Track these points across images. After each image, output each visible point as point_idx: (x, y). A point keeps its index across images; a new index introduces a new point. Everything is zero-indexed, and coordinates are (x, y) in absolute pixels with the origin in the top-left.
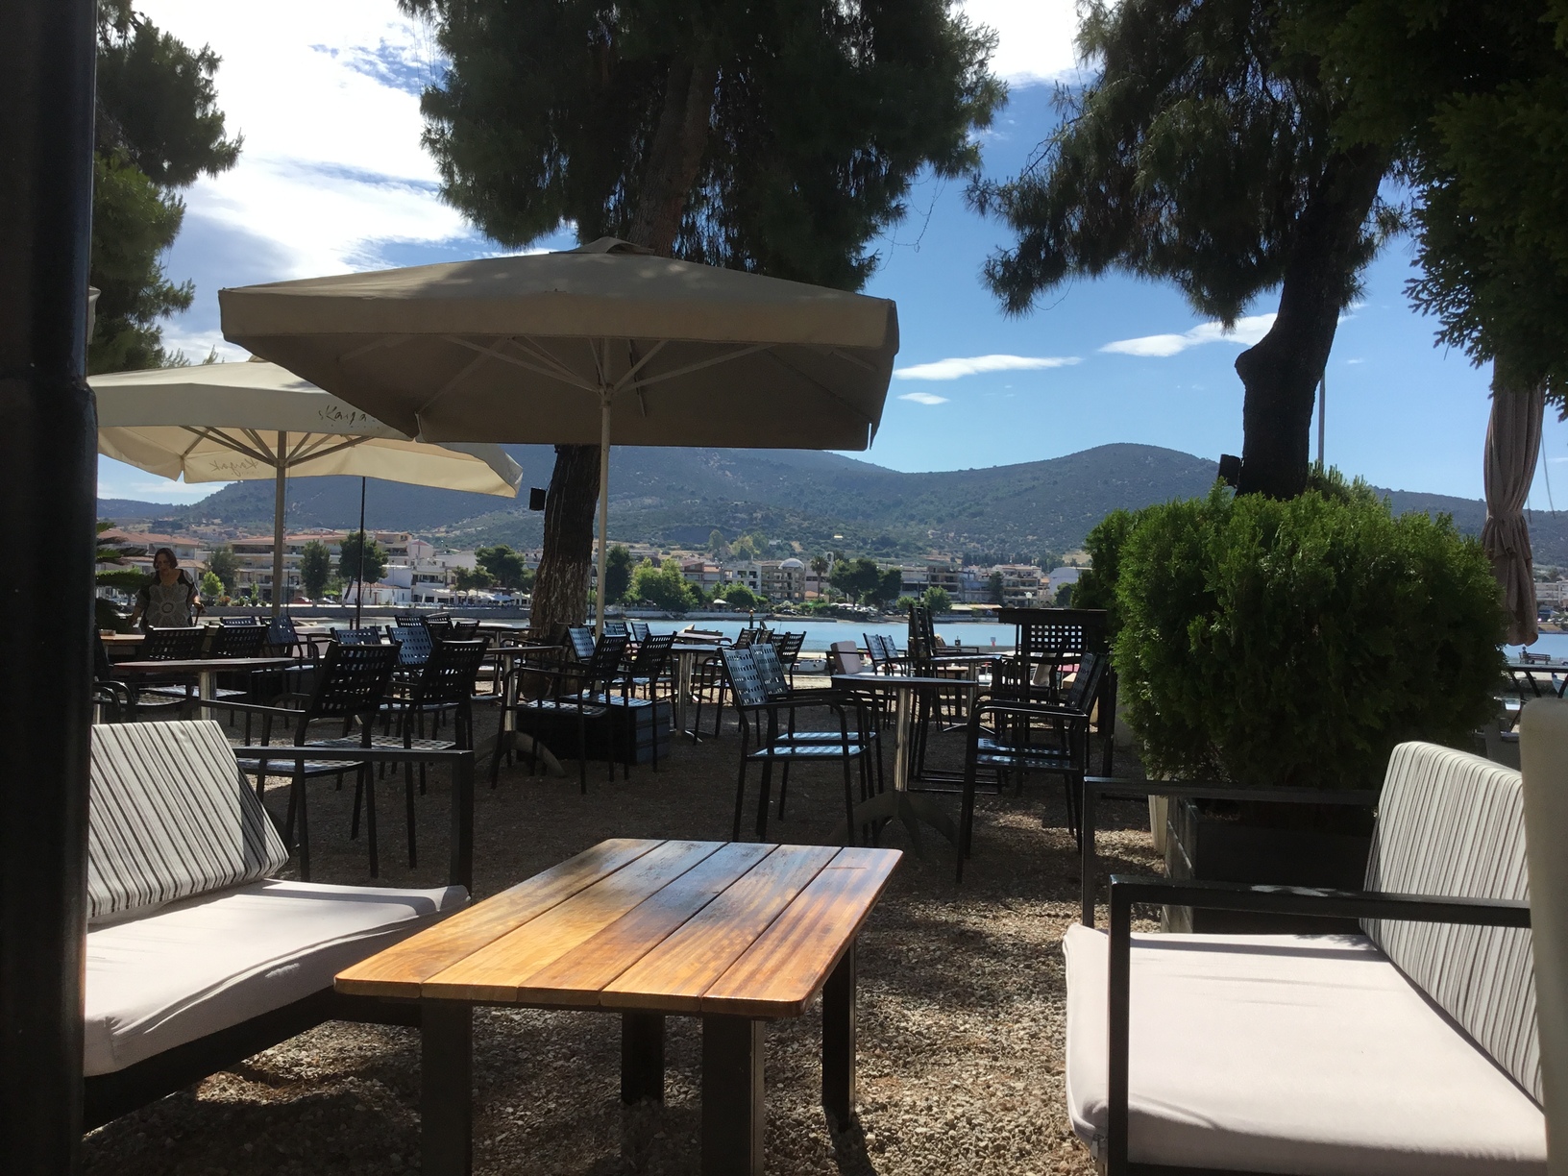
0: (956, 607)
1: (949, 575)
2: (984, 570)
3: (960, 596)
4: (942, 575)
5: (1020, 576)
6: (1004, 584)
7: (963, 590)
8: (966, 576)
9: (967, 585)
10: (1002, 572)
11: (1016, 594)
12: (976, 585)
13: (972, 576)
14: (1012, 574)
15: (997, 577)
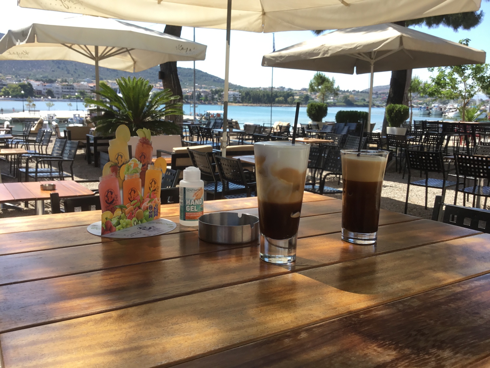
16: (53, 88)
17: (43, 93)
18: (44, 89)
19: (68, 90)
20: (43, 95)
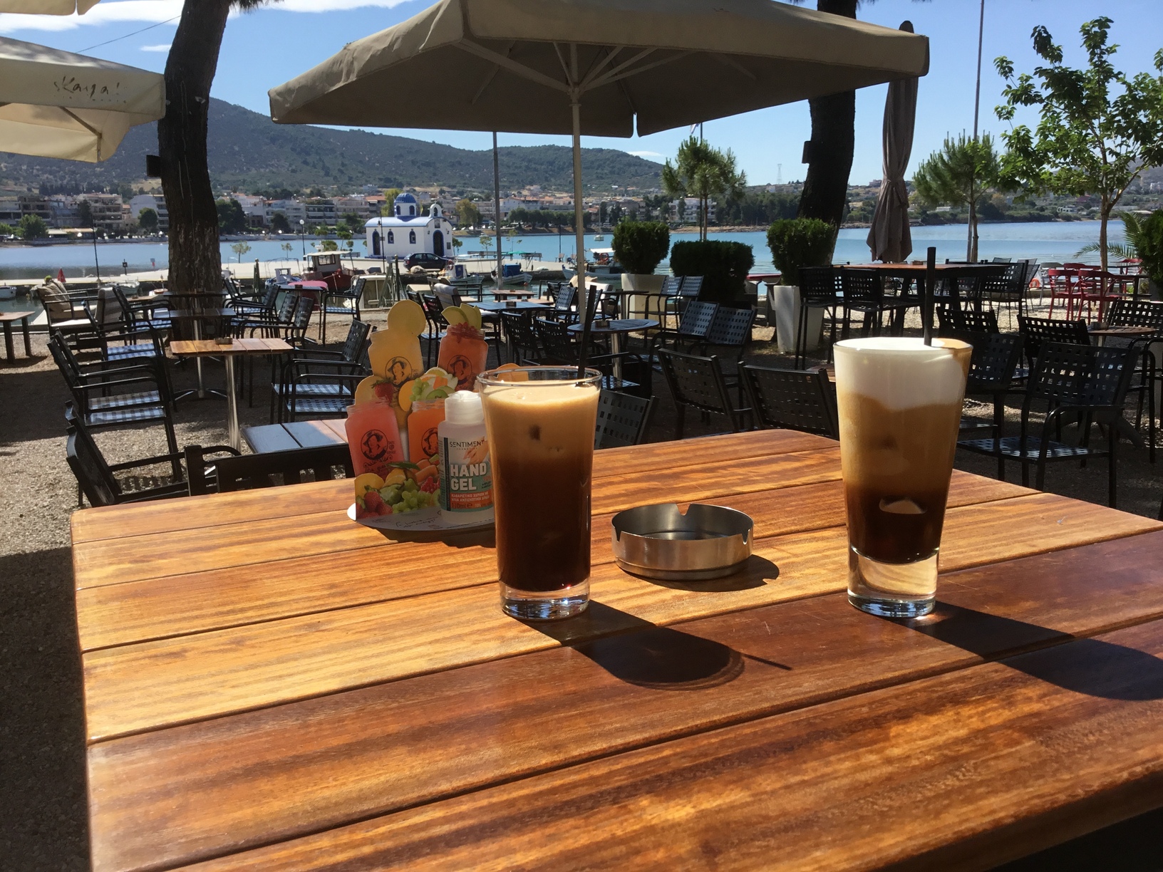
0: (52, 232)
1: (40, 203)
2: (70, 198)
3: (53, 222)
4: (32, 204)
5: (104, 203)
6: (92, 210)
7: (55, 216)
8: (56, 204)
9: (58, 212)
10: (87, 199)
11: (104, 218)
12: (66, 212)
13: (61, 204)
14: (96, 201)
15: (84, 205)
16: (288, 209)
17: (265, 221)
18: (268, 213)
19: (321, 214)
20: (266, 227)
